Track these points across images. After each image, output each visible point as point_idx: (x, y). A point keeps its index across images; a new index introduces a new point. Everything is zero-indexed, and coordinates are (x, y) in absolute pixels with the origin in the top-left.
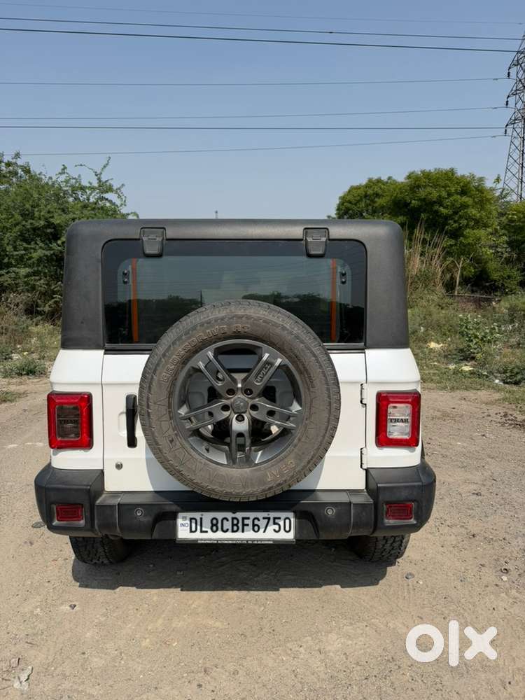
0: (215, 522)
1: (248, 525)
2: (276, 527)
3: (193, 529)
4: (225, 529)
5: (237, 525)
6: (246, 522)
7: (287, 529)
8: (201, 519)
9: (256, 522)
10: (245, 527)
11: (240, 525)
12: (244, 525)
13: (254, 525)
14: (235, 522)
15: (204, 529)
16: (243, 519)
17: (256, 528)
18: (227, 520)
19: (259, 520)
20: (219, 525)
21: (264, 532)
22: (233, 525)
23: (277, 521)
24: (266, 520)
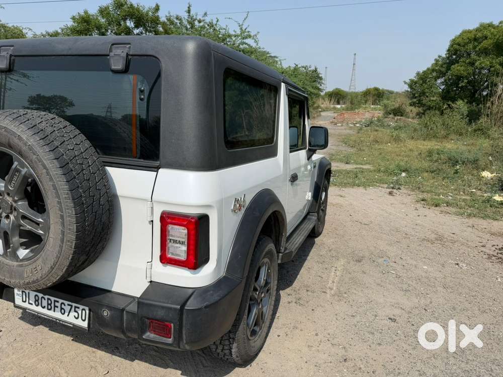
0: (37, 298)
1: (57, 307)
2: (76, 315)
3: (24, 300)
4: (43, 306)
5: (50, 305)
6: (57, 304)
7: (84, 318)
8: (29, 293)
9: (63, 306)
10: (56, 308)
11: (53, 305)
12: (55, 306)
13: (62, 309)
14: (50, 302)
15: (30, 302)
16: (55, 301)
17: (63, 311)
18: (45, 299)
19: (65, 305)
20: (40, 301)
21: (68, 316)
22: (48, 304)
23: (77, 309)
24: (70, 307)
